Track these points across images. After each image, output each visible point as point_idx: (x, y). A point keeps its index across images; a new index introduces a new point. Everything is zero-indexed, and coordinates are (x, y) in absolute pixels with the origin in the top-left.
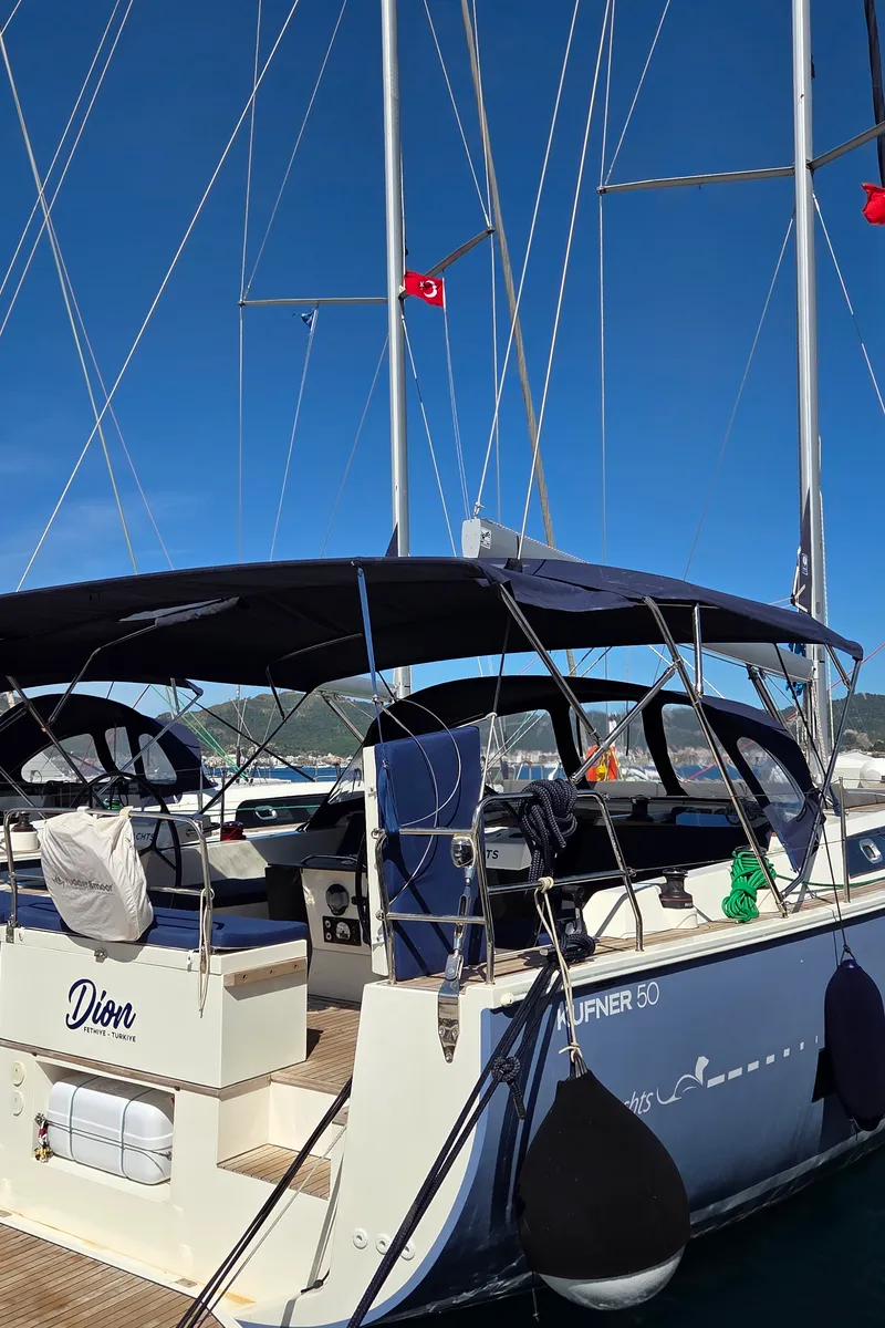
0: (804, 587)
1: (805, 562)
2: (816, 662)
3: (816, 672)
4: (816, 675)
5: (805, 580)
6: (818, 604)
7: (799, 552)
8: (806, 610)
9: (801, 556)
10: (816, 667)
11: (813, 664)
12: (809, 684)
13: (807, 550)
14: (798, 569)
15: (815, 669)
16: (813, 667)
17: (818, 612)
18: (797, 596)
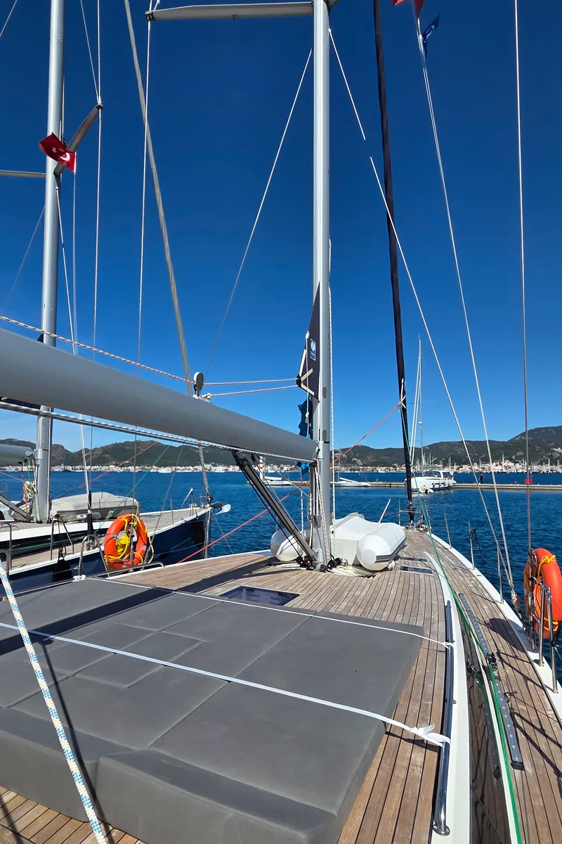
0: (311, 371)
1: (313, 347)
2: (321, 442)
3: (321, 453)
4: (321, 455)
5: (313, 364)
6: (324, 389)
7: (307, 336)
8: (313, 393)
9: (309, 340)
10: (321, 448)
11: (318, 445)
12: (314, 465)
13: (315, 336)
14: (305, 352)
15: (319, 450)
16: (317, 448)
17: (324, 396)
18: (302, 379)
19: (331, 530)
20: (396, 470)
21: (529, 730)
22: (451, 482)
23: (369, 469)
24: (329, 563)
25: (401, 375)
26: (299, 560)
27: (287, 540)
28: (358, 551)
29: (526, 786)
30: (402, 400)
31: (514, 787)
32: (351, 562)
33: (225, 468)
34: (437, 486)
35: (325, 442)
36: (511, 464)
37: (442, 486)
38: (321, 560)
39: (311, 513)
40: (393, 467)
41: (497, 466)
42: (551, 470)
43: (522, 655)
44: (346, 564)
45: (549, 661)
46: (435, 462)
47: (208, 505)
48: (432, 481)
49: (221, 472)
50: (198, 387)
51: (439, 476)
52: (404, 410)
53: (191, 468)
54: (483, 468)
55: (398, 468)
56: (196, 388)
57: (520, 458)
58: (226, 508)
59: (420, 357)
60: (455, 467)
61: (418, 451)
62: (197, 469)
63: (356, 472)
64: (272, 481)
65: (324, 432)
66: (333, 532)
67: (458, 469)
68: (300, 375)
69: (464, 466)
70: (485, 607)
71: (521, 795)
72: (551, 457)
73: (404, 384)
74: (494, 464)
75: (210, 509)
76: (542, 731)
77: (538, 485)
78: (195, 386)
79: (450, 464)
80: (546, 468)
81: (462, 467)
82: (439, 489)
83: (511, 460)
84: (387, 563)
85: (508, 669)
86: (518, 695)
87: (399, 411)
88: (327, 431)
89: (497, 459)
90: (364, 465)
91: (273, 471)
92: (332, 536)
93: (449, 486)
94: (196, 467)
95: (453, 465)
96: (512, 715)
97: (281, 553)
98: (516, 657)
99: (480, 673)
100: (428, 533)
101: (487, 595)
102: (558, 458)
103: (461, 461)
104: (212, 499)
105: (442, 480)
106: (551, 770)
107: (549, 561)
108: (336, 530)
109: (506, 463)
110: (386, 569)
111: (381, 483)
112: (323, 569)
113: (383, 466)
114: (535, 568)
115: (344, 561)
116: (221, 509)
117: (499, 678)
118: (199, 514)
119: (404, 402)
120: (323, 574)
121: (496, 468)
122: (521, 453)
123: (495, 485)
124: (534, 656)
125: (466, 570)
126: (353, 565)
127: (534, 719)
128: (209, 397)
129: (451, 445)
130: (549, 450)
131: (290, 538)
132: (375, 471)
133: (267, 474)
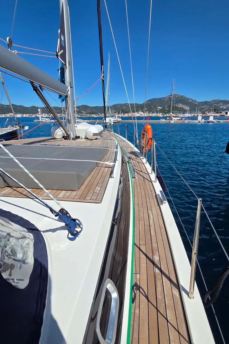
0: (62, 51)
1: (62, 38)
2: (69, 87)
3: (69, 91)
4: (69, 93)
5: (63, 47)
6: (69, 61)
7: (59, 31)
8: (64, 63)
9: (60, 34)
10: (69, 89)
11: (68, 88)
12: (67, 97)
13: (63, 32)
14: (59, 40)
15: (68, 90)
16: (68, 89)
17: (69, 65)
18: (59, 54)
19: (75, 126)
20: (99, 116)
21: (138, 172)
22: (120, 119)
23: (88, 115)
24: (76, 137)
25: (102, 64)
26: (63, 137)
27: (59, 129)
28: (86, 133)
29: (136, 181)
30: (102, 76)
31: (133, 186)
32: (83, 137)
33: (21, 115)
34: (115, 121)
35: (71, 87)
36: (143, 113)
37: (117, 121)
38: (72, 136)
39: (67, 118)
40: (98, 114)
41: (137, 114)
42: (156, 116)
43: (139, 158)
44: (82, 138)
45: (146, 158)
46: (115, 112)
47: (18, 126)
48: (113, 119)
49: (20, 117)
50: (10, 45)
51: (116, 117)
52: (103, 81)
53: (4, 115)
54: (133, 115)
55: (100, 115)
56: (9, 46)
57: (146, 111)
58: (27, 128)
59: (109, 62)
60: (122, 114)
61: (108, 107)
62: (6, 116)
63: (83, 117)
64: (46, 120)
65: (70, 82)
66: (76, 127)
67: (123, 115)
68: (58, 52)
69: (126, 114)
70: (129, 149)
71: (134, 182)
72: (156, 110)
73: (103, 68)
74: (137, 113)
75: (18, 128)
76: (141, 171)
77: (151, 120)
78: (8, 45)
79: (120, 113)
80: (154, 115)
81: (125, 114)
82: (116, 123)
83: (143, 111)
84: (97, 136)
85: (134, 161)
86: (136, 166)
87: (101, 81)
88: (71, 82)
89: (137, 111)
90: (86, 114)
91: (46, 117)
92: (76, 128)
93: (119, 121)
94: (6, 115)
95: (121, 113)
96: (134, 170)
97: (56, 135)
98: (137, 159)
99: (126, 162)
100: (112, 132)
101: (130, 146)
102: (159, 111)
103: (124, 112)
104: (19, 123)
105: (117, 119)
106: (142, 177)
107: (149, 127)
108: (78, 126)
109: (141, 113)
110: (96, 139)
111: (93, 120)
112: (73, 139)
113: (94, 114)
114: (144, 131)
115: (81, 137)
116: (24, 128)
117: (131, 163)
118: (14, 129)
119: (103, 77)
120: (73, 141)
121: (137, 115)
122: (147, 109)
123: (136, 120)
124: (141, 158)
125: (124, 141)
126: (84, 139)
127: (140, 169)
128: (16, 52)
129: (121, 105)
130: (156, 107)
131: (60, 128)
132: (91, 116)
133: (42, 117)
